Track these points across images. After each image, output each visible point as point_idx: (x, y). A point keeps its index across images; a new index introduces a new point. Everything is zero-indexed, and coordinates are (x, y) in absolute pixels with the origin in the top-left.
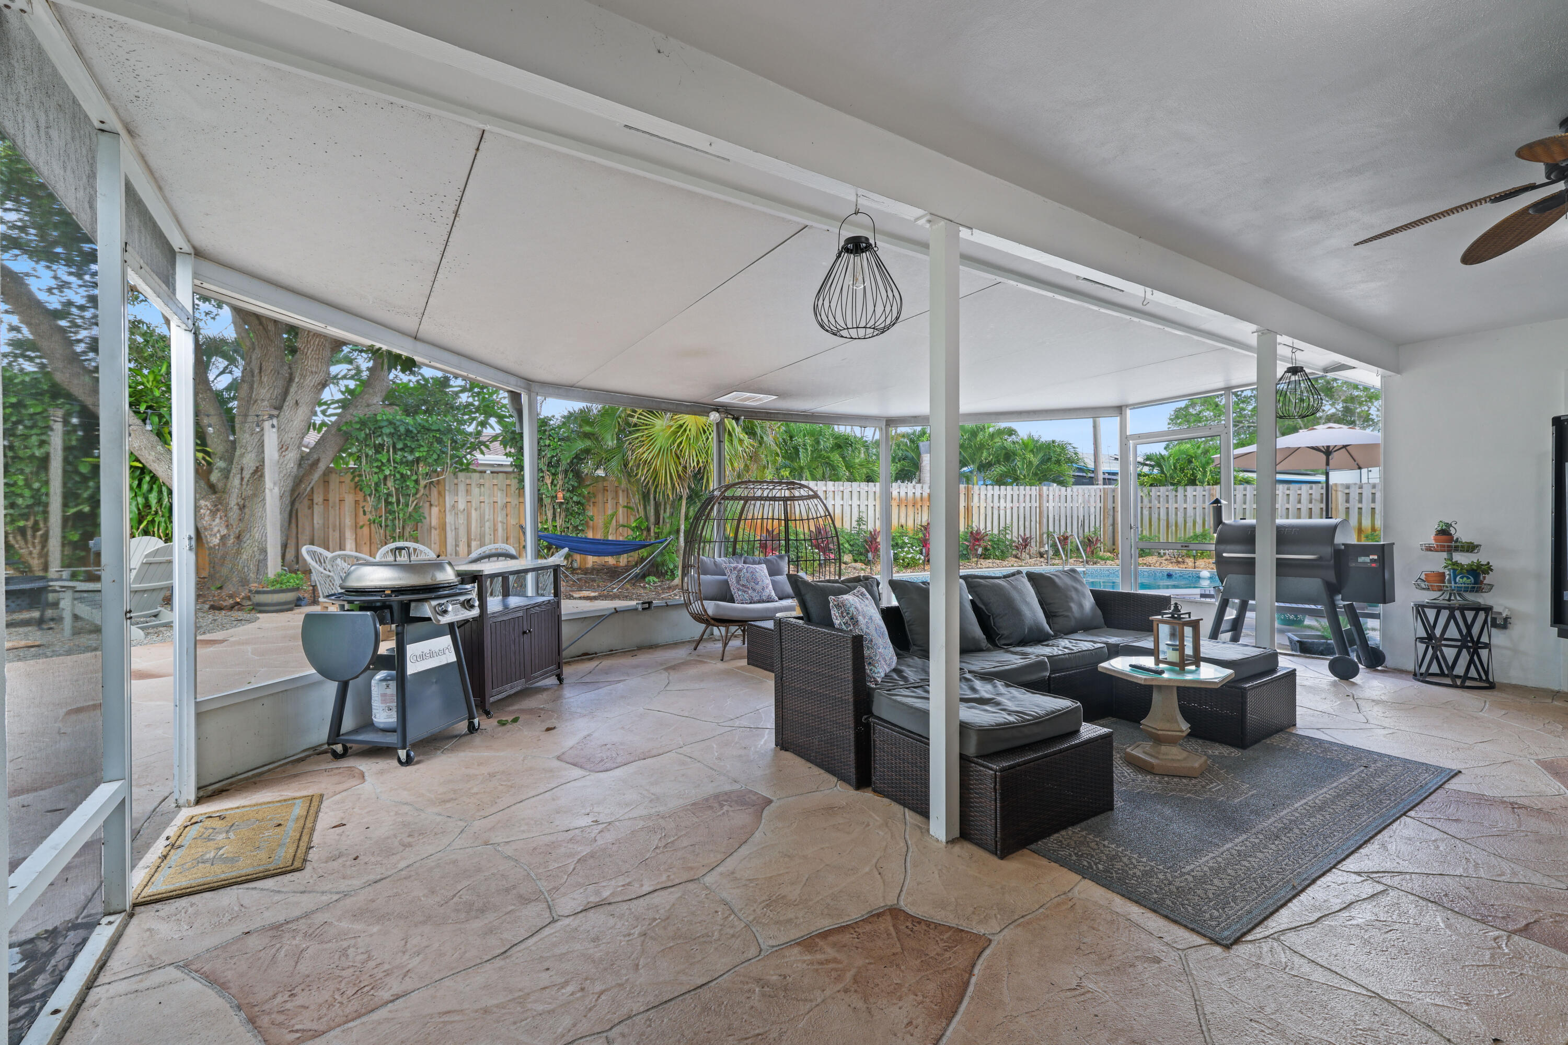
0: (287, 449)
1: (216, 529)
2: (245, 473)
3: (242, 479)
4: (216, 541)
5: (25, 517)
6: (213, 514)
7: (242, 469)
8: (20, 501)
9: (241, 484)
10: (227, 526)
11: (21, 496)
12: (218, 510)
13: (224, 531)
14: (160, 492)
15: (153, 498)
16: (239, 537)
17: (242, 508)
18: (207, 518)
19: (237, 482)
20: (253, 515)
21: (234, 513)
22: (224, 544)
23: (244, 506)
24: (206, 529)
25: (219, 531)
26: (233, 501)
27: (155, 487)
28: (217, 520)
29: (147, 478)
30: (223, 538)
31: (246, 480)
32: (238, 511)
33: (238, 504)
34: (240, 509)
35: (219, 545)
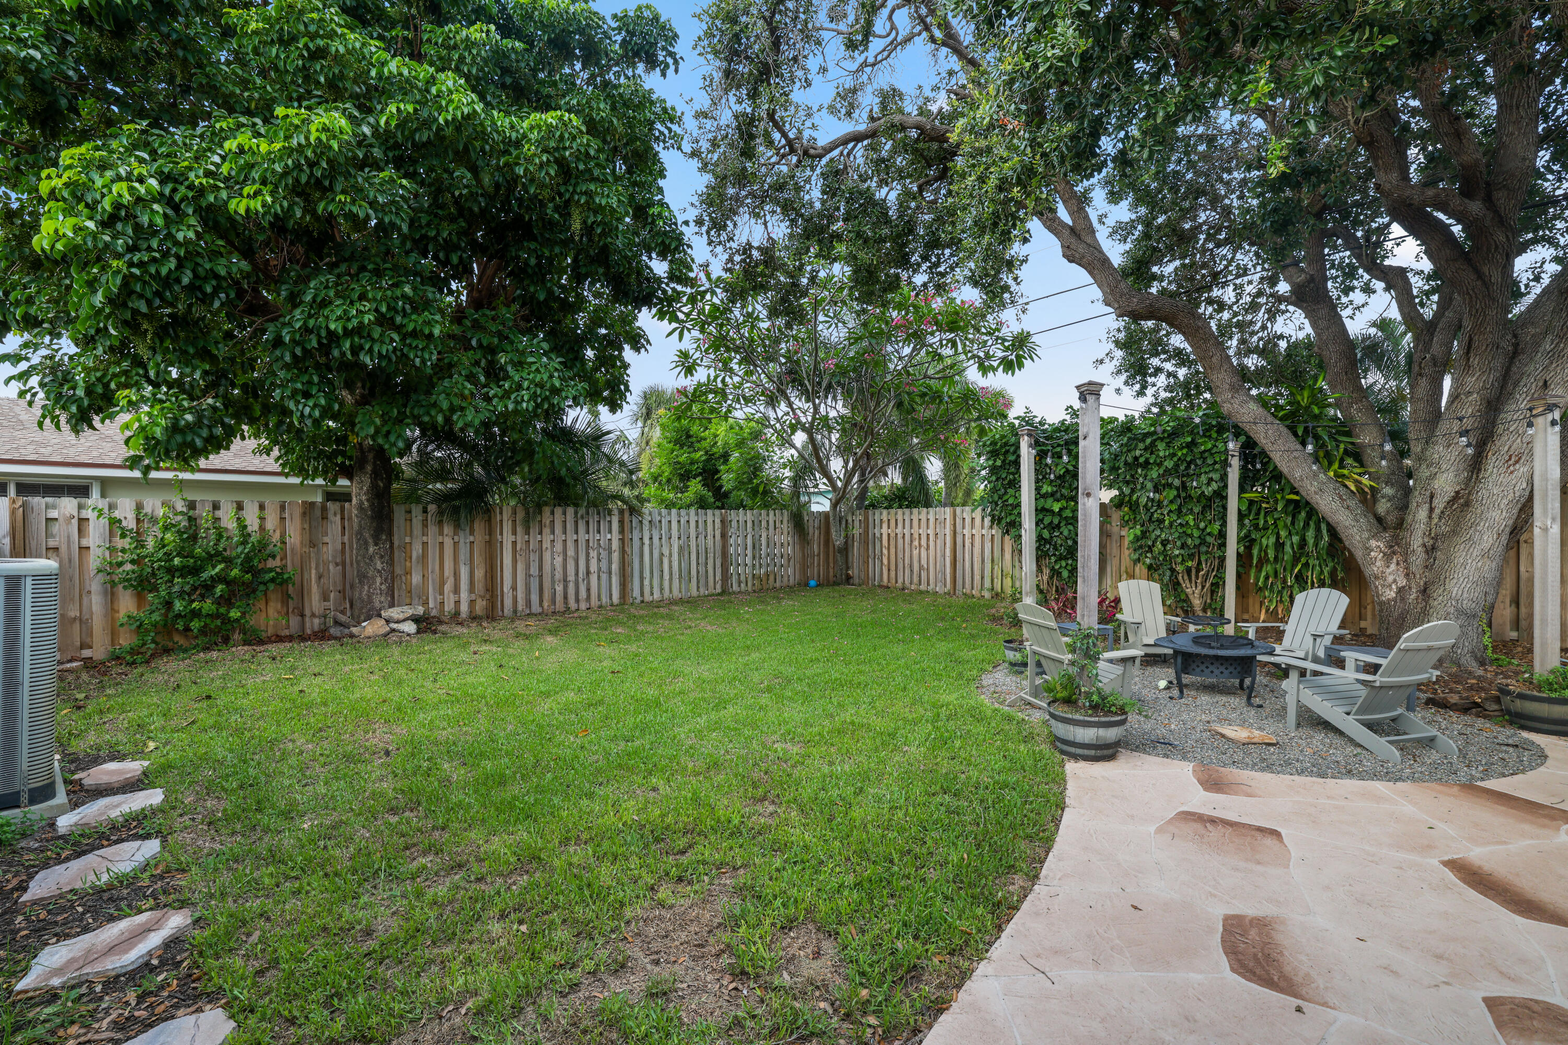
0: (1517, 462)
1: (1390, 579)
2: (1436, 502)
3: (1431, 510)
4: (1391, 594)
5: (1191, 557)
6: (1388, 558)
7: (1432, 496)
8: (1189, 541)
9: (1430, 517)
10: (1407, 575)
11: (1191, 536)
12: (1394, 553)
13: (1402, 582)
14: (1318, 529)
15: (1310, 535)
16: (1425, 590)
17: (1430, 550)
18: (1378, 564)
19: (1423, 514)
20: (1449, 560)
21: (1418, 558)
22: (1403, 599)
23: (1433, 548)
24: (1376, 578)
25: (1395, 581)
26: (1417, 541)
27: (1312, 523)
28: (1393, 567)
29: (1303, 514)
30: (1400, 590)
31: (1437, 511)
32: (1423, 555)
33: (1424, 545)
34: (1427, 552)
35: (1395, 600)
